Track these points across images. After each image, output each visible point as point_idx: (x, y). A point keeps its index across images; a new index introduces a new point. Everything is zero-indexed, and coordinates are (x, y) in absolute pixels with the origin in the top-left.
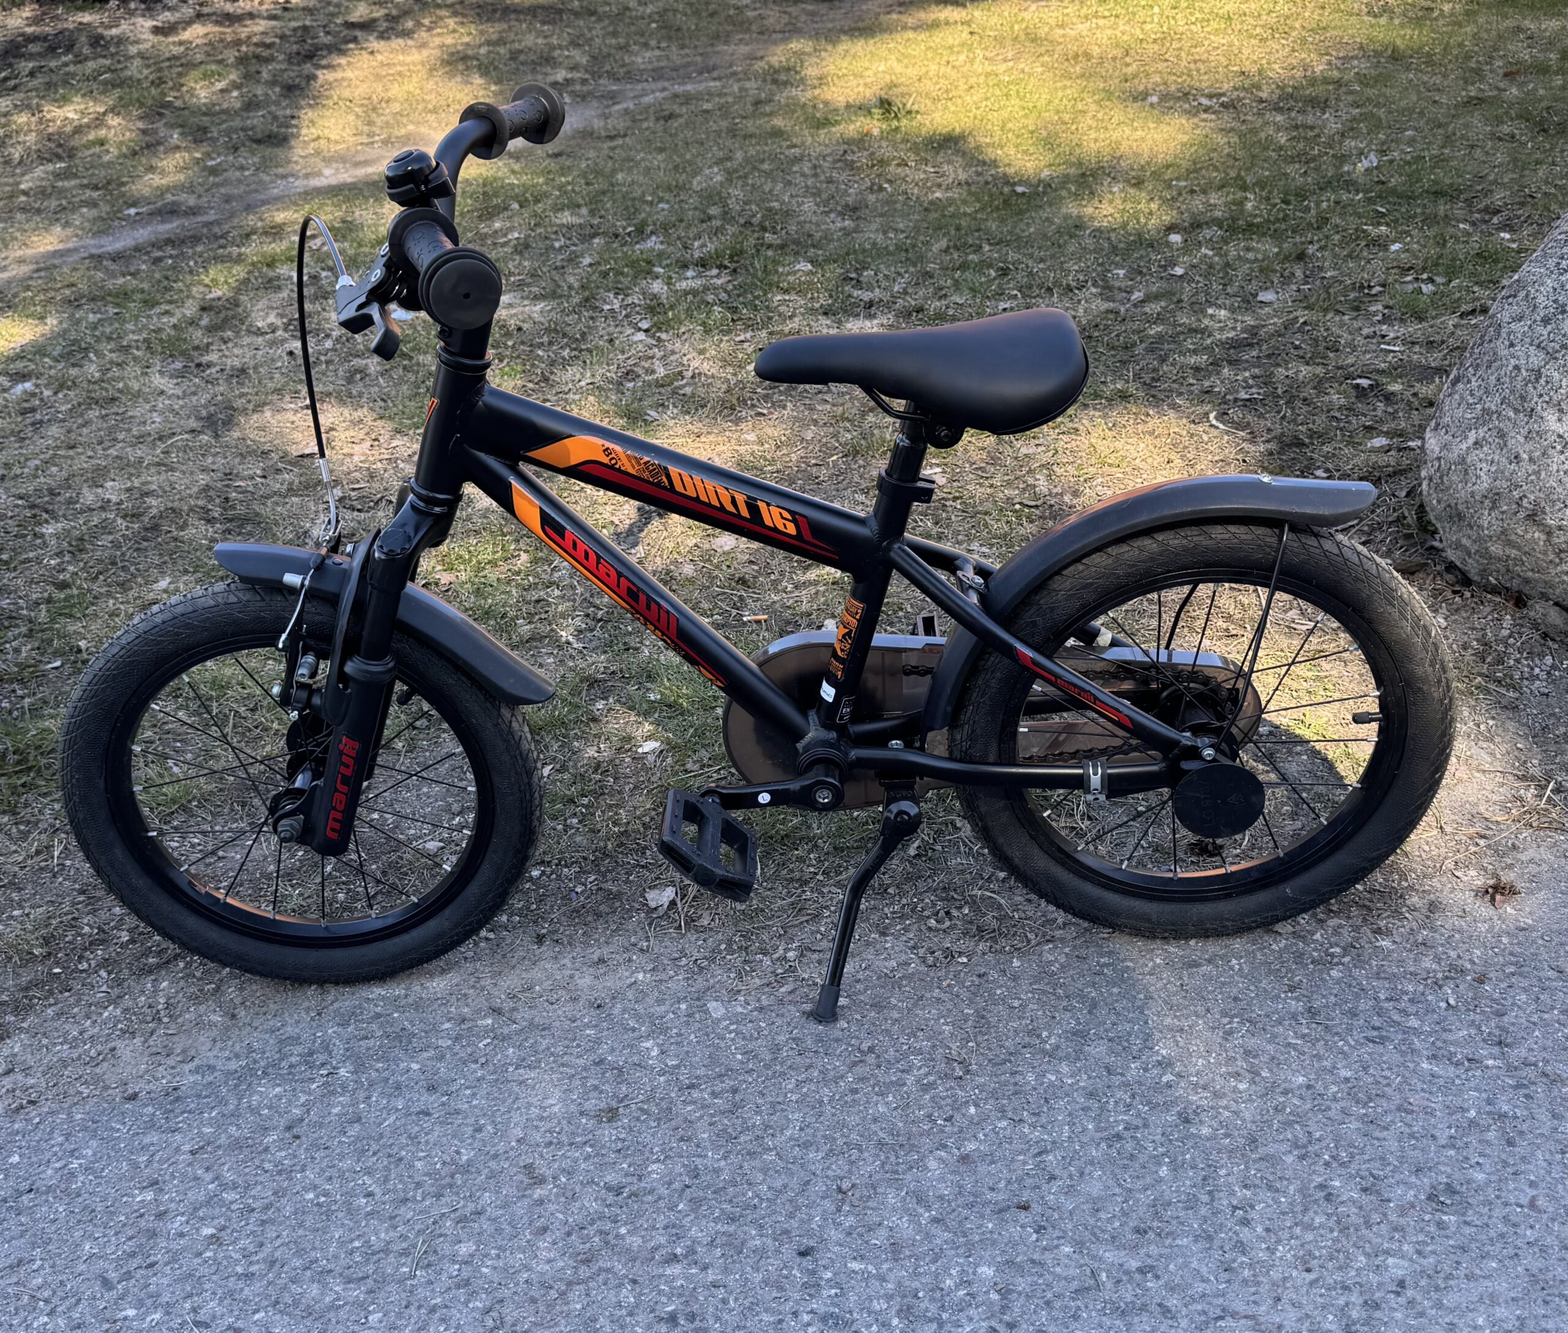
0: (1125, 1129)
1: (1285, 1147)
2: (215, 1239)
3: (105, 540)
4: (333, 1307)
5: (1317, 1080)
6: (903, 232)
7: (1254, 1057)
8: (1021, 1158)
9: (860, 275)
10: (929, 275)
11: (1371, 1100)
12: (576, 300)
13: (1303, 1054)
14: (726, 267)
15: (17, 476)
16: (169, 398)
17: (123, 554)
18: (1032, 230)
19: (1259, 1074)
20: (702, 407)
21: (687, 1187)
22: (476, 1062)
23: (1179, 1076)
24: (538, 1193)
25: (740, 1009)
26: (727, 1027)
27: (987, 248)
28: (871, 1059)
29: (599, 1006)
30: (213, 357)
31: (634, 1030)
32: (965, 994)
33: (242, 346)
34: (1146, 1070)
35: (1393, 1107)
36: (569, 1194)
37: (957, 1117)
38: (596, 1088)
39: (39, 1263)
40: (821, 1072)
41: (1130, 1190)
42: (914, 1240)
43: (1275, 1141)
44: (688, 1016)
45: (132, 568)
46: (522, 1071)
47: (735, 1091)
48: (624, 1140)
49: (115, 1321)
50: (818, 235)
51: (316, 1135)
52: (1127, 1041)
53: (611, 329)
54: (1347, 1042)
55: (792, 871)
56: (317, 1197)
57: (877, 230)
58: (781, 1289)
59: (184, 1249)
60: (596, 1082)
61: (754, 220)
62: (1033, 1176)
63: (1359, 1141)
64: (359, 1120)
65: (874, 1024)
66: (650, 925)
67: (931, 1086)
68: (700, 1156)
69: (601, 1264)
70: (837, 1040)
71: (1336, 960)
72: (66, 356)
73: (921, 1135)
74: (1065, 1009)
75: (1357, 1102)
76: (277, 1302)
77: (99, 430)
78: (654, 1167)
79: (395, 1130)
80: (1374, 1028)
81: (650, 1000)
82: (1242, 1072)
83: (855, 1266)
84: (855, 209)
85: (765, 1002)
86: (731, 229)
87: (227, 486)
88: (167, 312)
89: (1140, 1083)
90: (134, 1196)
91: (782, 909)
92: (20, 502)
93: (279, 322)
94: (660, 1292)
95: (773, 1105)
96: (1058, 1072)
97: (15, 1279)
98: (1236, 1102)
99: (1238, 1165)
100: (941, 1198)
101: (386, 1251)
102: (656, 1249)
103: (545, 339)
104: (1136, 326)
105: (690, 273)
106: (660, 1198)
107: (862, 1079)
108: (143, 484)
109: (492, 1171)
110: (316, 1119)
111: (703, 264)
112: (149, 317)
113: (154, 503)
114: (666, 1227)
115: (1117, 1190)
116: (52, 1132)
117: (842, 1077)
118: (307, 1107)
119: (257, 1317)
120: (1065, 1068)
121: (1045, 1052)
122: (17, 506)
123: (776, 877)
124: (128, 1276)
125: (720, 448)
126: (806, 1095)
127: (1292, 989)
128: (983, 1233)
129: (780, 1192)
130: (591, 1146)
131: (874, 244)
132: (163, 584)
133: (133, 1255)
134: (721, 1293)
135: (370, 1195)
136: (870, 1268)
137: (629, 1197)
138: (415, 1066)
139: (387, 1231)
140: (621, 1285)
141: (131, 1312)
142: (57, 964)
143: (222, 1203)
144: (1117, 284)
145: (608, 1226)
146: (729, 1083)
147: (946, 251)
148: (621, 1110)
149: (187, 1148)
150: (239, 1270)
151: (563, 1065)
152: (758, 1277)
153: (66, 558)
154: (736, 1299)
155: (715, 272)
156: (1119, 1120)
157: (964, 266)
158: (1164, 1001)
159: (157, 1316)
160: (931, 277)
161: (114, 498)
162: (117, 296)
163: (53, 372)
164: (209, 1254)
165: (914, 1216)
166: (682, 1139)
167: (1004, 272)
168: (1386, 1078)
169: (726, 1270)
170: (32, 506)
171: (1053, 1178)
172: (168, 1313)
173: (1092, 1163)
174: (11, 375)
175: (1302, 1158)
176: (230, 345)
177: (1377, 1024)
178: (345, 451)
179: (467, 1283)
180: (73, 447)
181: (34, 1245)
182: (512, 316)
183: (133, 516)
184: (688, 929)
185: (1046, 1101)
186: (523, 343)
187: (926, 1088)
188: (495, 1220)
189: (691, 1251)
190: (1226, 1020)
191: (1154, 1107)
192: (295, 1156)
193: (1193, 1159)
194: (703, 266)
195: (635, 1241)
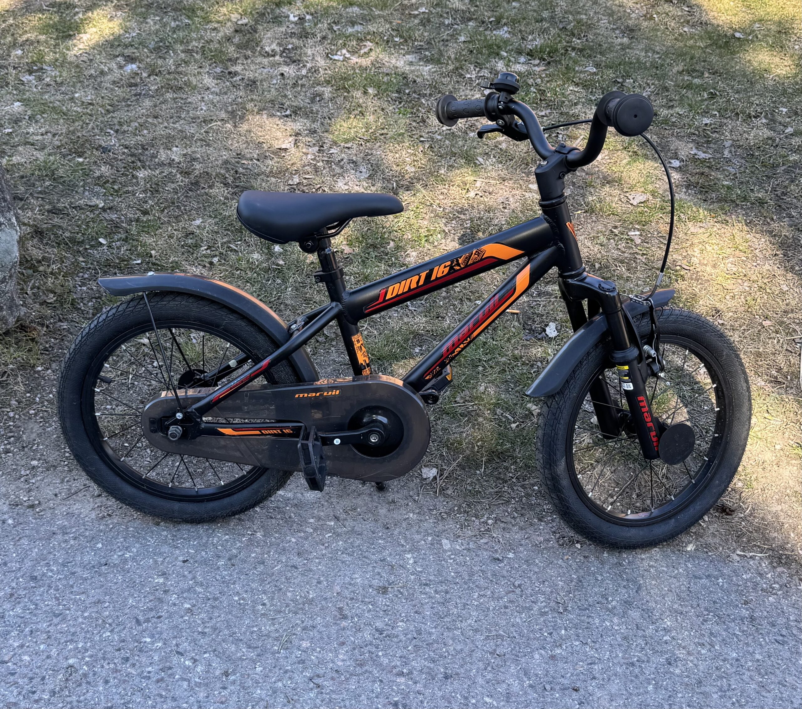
0: (637, 661)
1: (715, 689)
2: (189, 610)
3: (170, 187)
4: (240, 659)
5: (742, 657)
6: (658, 53)
7: (715, 637)
8: (581, 663)
9: (624, 81)
10: (667, 89)
11: (766, 674)
12: (451, 67)
13: (740, 641)
14: (544, 60)
15: (125, 131)
16: (212, 93)
17: (178, 198)
18: (737, 67)
19: (714, 647)
20: (511, 160)
21: (415, 638)
22: (323, 545)
23: (673, 638)
24: (344, 623)
25: (458, 547)
26: (449, 556)
27: (706, 75)
28: (518, 591)
29: (388, 528)
30: (238, 68)
31: (403, 546)
32: (574, 566)
33: (256, 64)
34: (657, 631)
35: (777, 681)
36: (358, 628)
37: (554, 633)
38: (379, 574)
39: (107, 604)
40: (492, 592)
41: (631, 694)
42: (519, 694)
43: (711, 685)
44: (431, 544)
45: (182, 208)
46: (345, 555)
47: (447, 592)
48: (388, 606)
49: (141, 643)
50: (605, 46)
51: (242, 566)
52: (651, 612)
53: (468, 91)
54: (765, 639)
55: (500, 473)
56: (239, 599)
57: (642, 49)
58: (450, 702)
59: (175, 612)
60: (380, 571)
61: (568, 27)
62: (585, 675)
63: (753, 695)
64: (263, 563)
65: (524, 572)
66: (421, 487)
67: (546, 613)
68: (423, 623)
69: (367, 668)
70: (503, 577)
71: (774, 591)
72: (157, 49)
73: (534, 639)
74: (624, 587)
75: (759, 674)
76: (215, 650)
77: (172, 108)
78: (400, 624)
79: (280, 572)
80: (782, 635)
81: (414, 530)
82: (706, 644)
83: (487, 700)
84: (632, 30)
85: (471, 546)
86: (553, 31)
87: (238, 162)
88: (215, 29)
89: (652, 638)
90: (154, 579)
91: (490, 493)
92: (126, 151)
93: (278, 49)
94: (392, 689)
95: (465, 605)
96: (612, 621)
97: (95, 610)
98: (698, 660)
99: (689, 693)
100: (537, 675)
101: (268, 636)
102: (395, 667)
103: (428, 92)
104: (783, 152)
105: (522, 59)
106: (400, 641)
107: (511, 602)
108: (193, 152)
109: (322, 606)
110: (243, 557)
111: (531, 54)
112: (206, 30)
113: (198, 167)
114: (401, 657)
115: (624, 692)
116: (118, 535)
117: (502, 598)
118: (240, 549)
119: (205, 656)
120: (615, 620)
121: (608, 610)
122: (124, 153)
123: (491, 474)
124: (148, 620)
125: (514, 192)
126: (482, 604)
127: (746, 603)
128: (553, 698)
129: (459, 652)
130: (372, 605)
131: (638, 59)
132: (198, 222)
133: (151, 610)
134: (421, 697)
135: (264, 604)
136: (495, 703)
137: (386, 637)
138: (293, 540)
139: (270, 626)
140: (374, 681)
141: (148, 640)
142: (127, 441)
143: (195, 592)
144: (780, 119)
145: (374, 649)
146: (444, 587)
147: (681, 73)
148: (390, 589)
149: (181, 558)
150: (200, 629)
151: (365, 557)
152: (440, 694)
153: (148, 195)
154: (428, 702)
155: (537, 62)
156: (636, 655)
157: (689, 86)
158: (677, 594)
159: (160, 645)
160: (667, 90)
161: (177, 159)
162: (189, 10)
163: (149, 60)
164: (187, 618)
165: (521, 682)
166: (416, 612)
167: (713, 96)
168: (779, 664)
169: (425, 686)
170: (133, 155)
171: (594, 678)
172: (165, 644)
173: (616, 675)
174: (125, 57)
175: (721, 697)
176: (249, 61)
177: (784, 633)
178: (304, 150)
179: (303, 662)
180: (156, 117)
181: (106, 594)
182: (412, 71)
183: (186, 173)
184: (440, 494)
185: (602, 636)
186: (415, 92)
187: (543, 614)
188: (321, 632)
189: (410, 673)
190: (706, 613)
191: (655, 652)
192: (231, 575)
193: (667, 684)
194: (532, 56)
195: (385, 661)
